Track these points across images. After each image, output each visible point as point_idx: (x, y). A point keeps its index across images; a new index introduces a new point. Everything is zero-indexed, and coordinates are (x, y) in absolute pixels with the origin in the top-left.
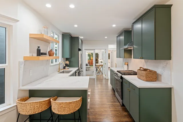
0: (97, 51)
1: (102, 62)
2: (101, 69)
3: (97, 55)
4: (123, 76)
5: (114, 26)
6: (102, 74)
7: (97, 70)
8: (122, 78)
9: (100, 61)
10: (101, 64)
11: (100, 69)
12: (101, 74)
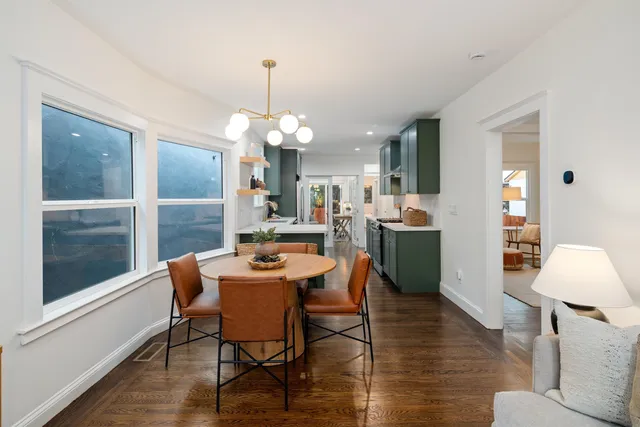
0: (336, 181)
1: (349, 209)
2: (347, 228)
3: (336, 190)
4: (383, 224)
5: (370, 133)
6: (350, 239)
7: (336, 231)
8: (381, 227)
9: (343, 205)
10: (347, 213)
11: (344, 228)
12: (347, 239)
